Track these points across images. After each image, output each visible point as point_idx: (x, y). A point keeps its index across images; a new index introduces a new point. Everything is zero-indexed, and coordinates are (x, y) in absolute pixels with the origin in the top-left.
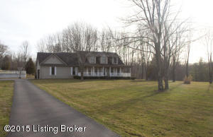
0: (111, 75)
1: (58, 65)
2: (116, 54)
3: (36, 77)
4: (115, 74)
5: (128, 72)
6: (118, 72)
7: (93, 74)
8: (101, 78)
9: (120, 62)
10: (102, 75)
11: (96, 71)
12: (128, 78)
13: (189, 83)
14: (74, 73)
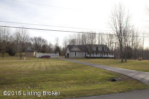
0: (104, 56)
1: (78, 51)
2: (106, 46)
3: (66, 57)
4: (106, 56)
5: (112, 55)
6: (107, 55)
7: (95, 56)
8: (99, 58)
9: (108, 50)
10: (99, 56)
11: (96, 54)
12: (112, 58)
13: (141, 60)
14: (85, 55)
